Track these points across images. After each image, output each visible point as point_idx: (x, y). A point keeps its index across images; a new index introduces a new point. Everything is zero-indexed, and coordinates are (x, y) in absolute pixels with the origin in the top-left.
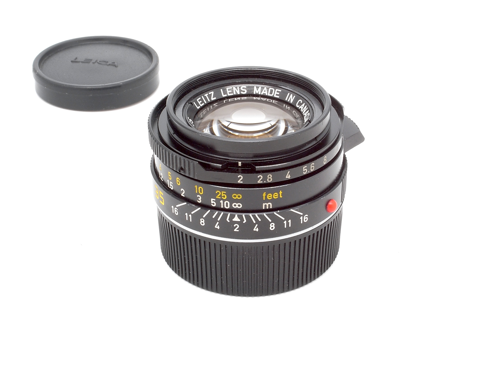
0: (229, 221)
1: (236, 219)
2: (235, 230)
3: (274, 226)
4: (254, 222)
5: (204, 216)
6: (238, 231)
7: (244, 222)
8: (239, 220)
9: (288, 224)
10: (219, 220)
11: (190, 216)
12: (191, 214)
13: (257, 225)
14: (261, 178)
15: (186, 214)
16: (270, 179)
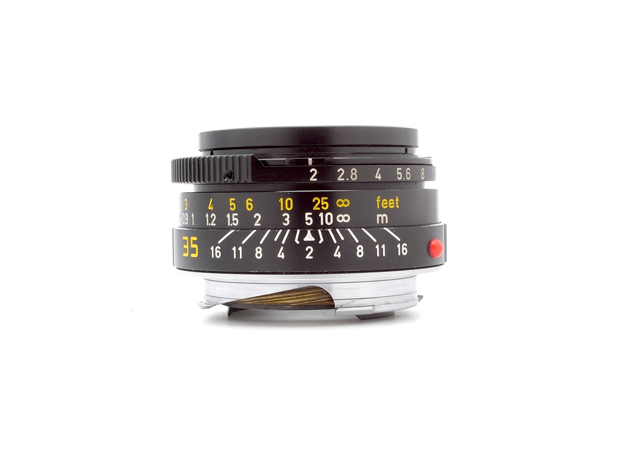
0: (298, 242)
1: (309, 237)
2: (308, 257)
3: (363, 251)
4: (335, 242)
5: (261, 243)
6: (312, 257)
7: (320, 242)
8: (313, 239)
9: (381, 250)
10: (283, 242)
11: (240, 249)
12: (242, 245)
13: (338, 247)
14: (343, 174)
15: (234, 249)
16: (354, 177)
